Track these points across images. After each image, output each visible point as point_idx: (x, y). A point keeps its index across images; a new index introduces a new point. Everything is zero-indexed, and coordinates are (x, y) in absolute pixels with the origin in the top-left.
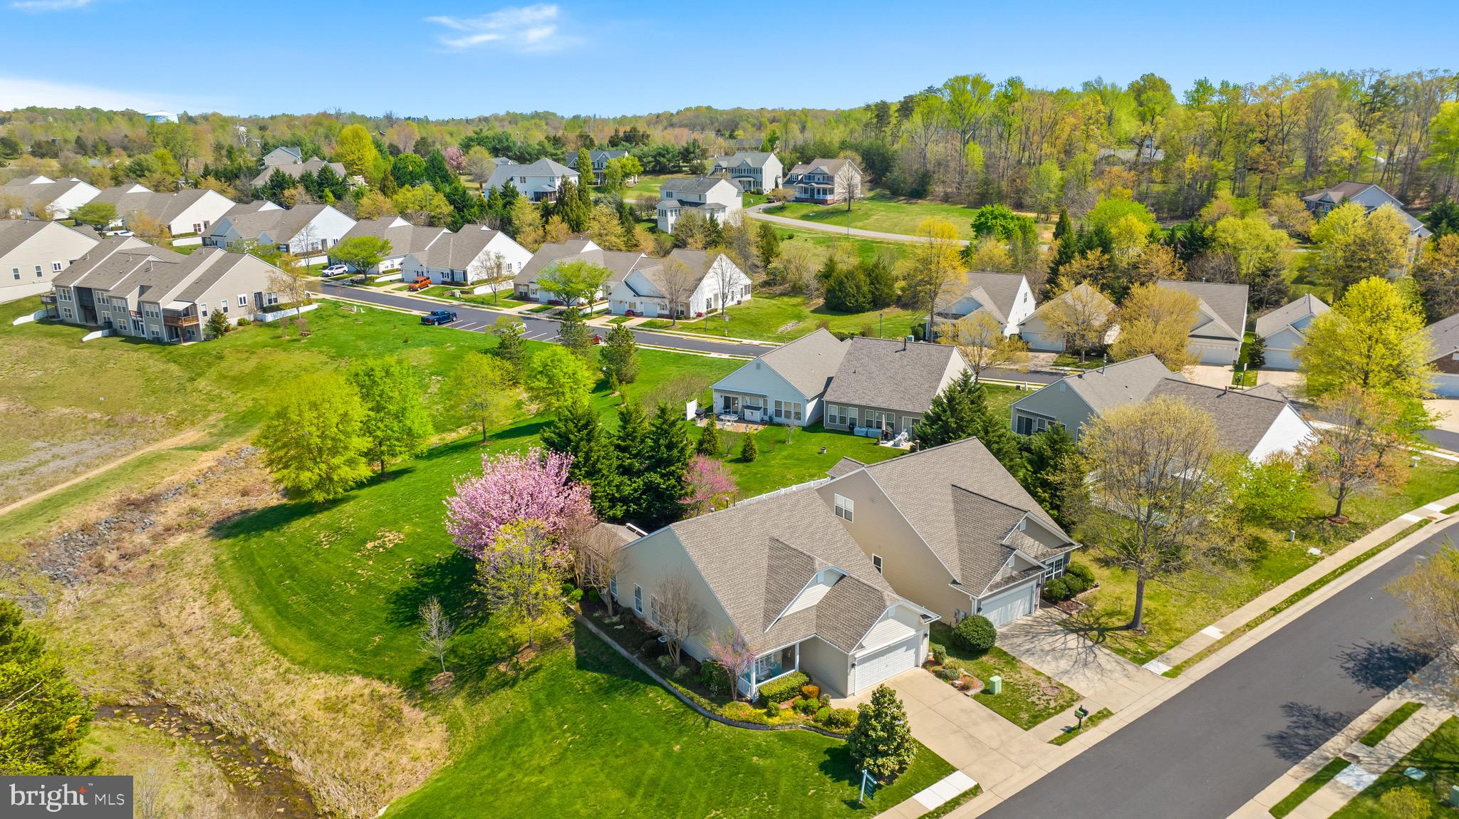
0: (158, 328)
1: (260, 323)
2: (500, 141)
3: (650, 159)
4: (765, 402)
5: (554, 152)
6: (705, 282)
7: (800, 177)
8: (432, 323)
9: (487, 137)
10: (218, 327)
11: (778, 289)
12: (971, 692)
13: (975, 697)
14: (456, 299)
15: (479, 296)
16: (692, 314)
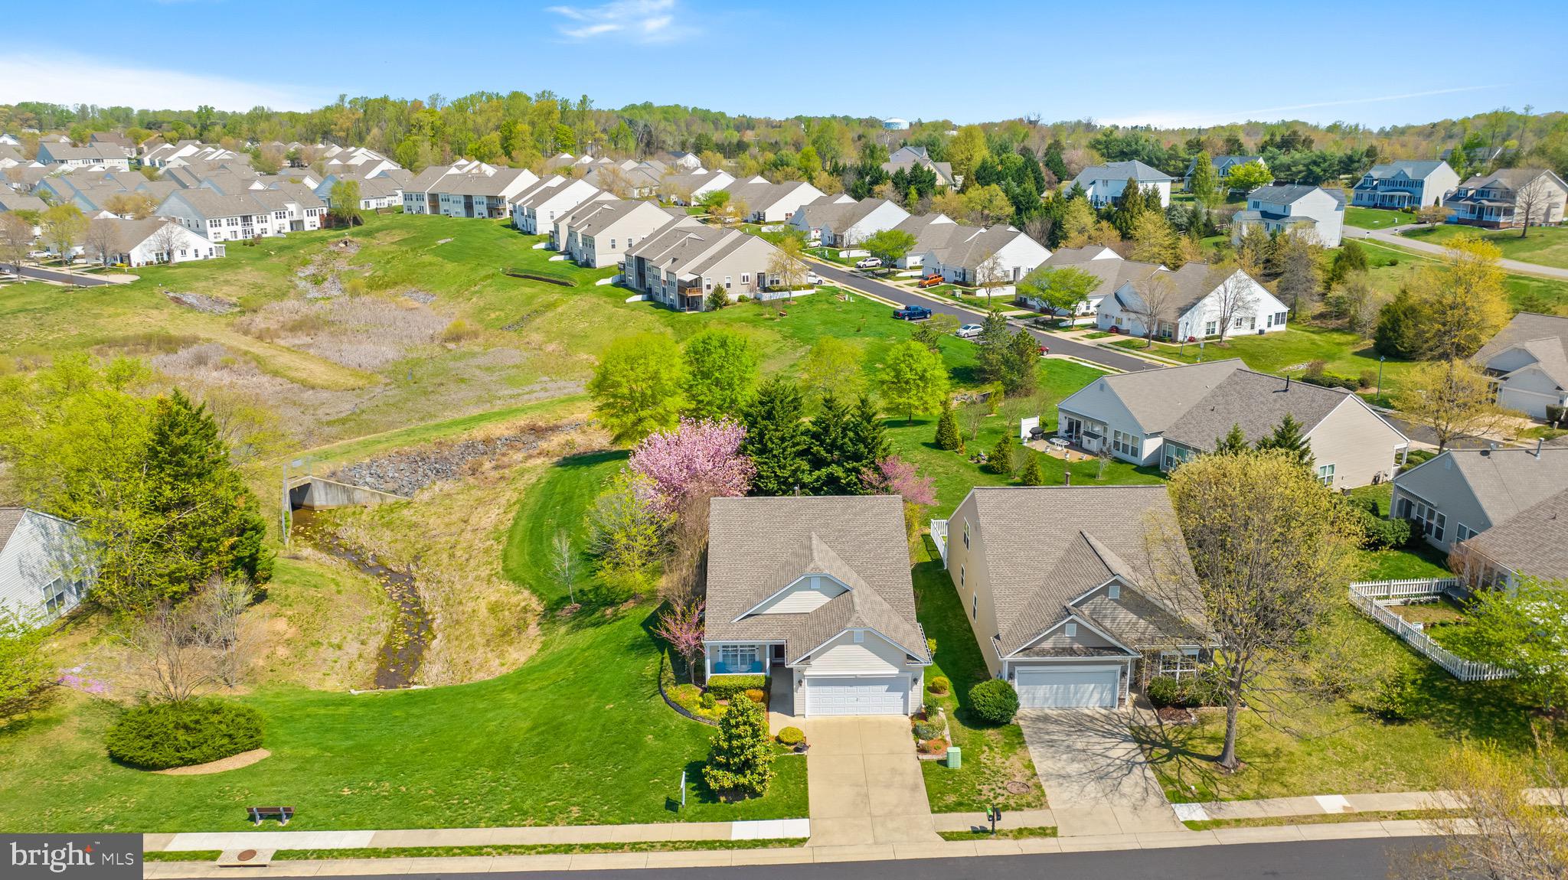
0: (673, 296)
1: (757, 300)
2: (1129, 144)
3: (1301, 167)
4: (1105, 430)
5: (1187, 157)
6: (1207, 301)
7: (1470, 193)
8: (903, 317)
9: (1116, 140)
10: (718, 301)
11: (1333, 323)
12: (925, 757)
13: (924, 764)
14: (957, 299)
15: (979, 298)
16: (1180, 338)
